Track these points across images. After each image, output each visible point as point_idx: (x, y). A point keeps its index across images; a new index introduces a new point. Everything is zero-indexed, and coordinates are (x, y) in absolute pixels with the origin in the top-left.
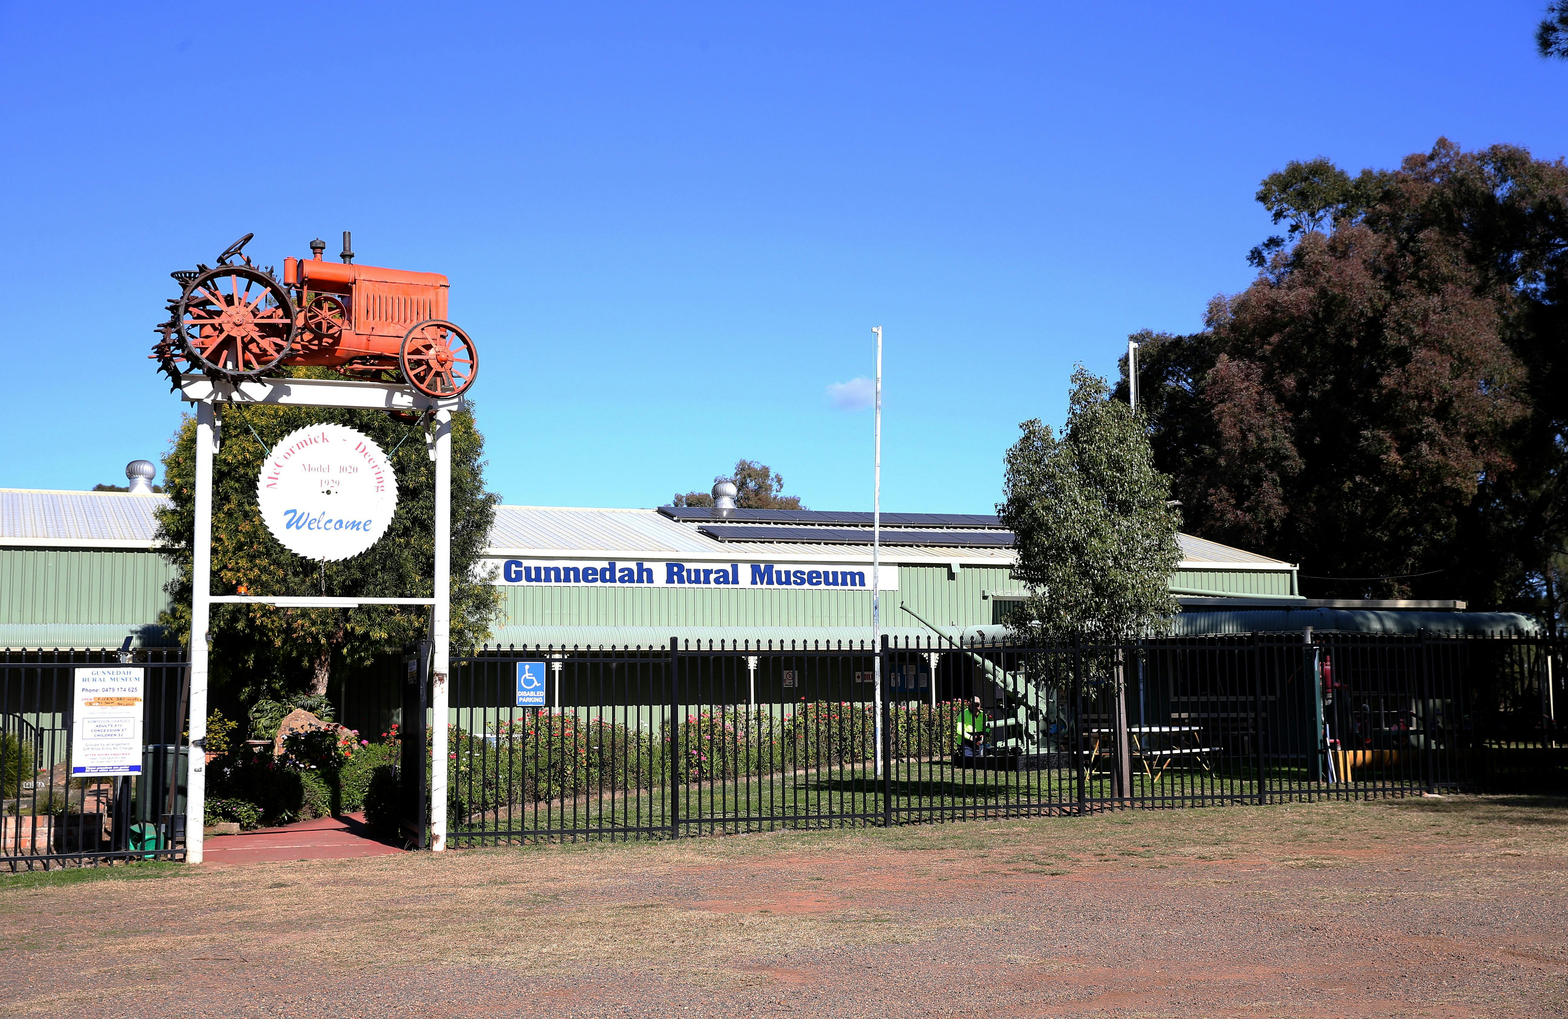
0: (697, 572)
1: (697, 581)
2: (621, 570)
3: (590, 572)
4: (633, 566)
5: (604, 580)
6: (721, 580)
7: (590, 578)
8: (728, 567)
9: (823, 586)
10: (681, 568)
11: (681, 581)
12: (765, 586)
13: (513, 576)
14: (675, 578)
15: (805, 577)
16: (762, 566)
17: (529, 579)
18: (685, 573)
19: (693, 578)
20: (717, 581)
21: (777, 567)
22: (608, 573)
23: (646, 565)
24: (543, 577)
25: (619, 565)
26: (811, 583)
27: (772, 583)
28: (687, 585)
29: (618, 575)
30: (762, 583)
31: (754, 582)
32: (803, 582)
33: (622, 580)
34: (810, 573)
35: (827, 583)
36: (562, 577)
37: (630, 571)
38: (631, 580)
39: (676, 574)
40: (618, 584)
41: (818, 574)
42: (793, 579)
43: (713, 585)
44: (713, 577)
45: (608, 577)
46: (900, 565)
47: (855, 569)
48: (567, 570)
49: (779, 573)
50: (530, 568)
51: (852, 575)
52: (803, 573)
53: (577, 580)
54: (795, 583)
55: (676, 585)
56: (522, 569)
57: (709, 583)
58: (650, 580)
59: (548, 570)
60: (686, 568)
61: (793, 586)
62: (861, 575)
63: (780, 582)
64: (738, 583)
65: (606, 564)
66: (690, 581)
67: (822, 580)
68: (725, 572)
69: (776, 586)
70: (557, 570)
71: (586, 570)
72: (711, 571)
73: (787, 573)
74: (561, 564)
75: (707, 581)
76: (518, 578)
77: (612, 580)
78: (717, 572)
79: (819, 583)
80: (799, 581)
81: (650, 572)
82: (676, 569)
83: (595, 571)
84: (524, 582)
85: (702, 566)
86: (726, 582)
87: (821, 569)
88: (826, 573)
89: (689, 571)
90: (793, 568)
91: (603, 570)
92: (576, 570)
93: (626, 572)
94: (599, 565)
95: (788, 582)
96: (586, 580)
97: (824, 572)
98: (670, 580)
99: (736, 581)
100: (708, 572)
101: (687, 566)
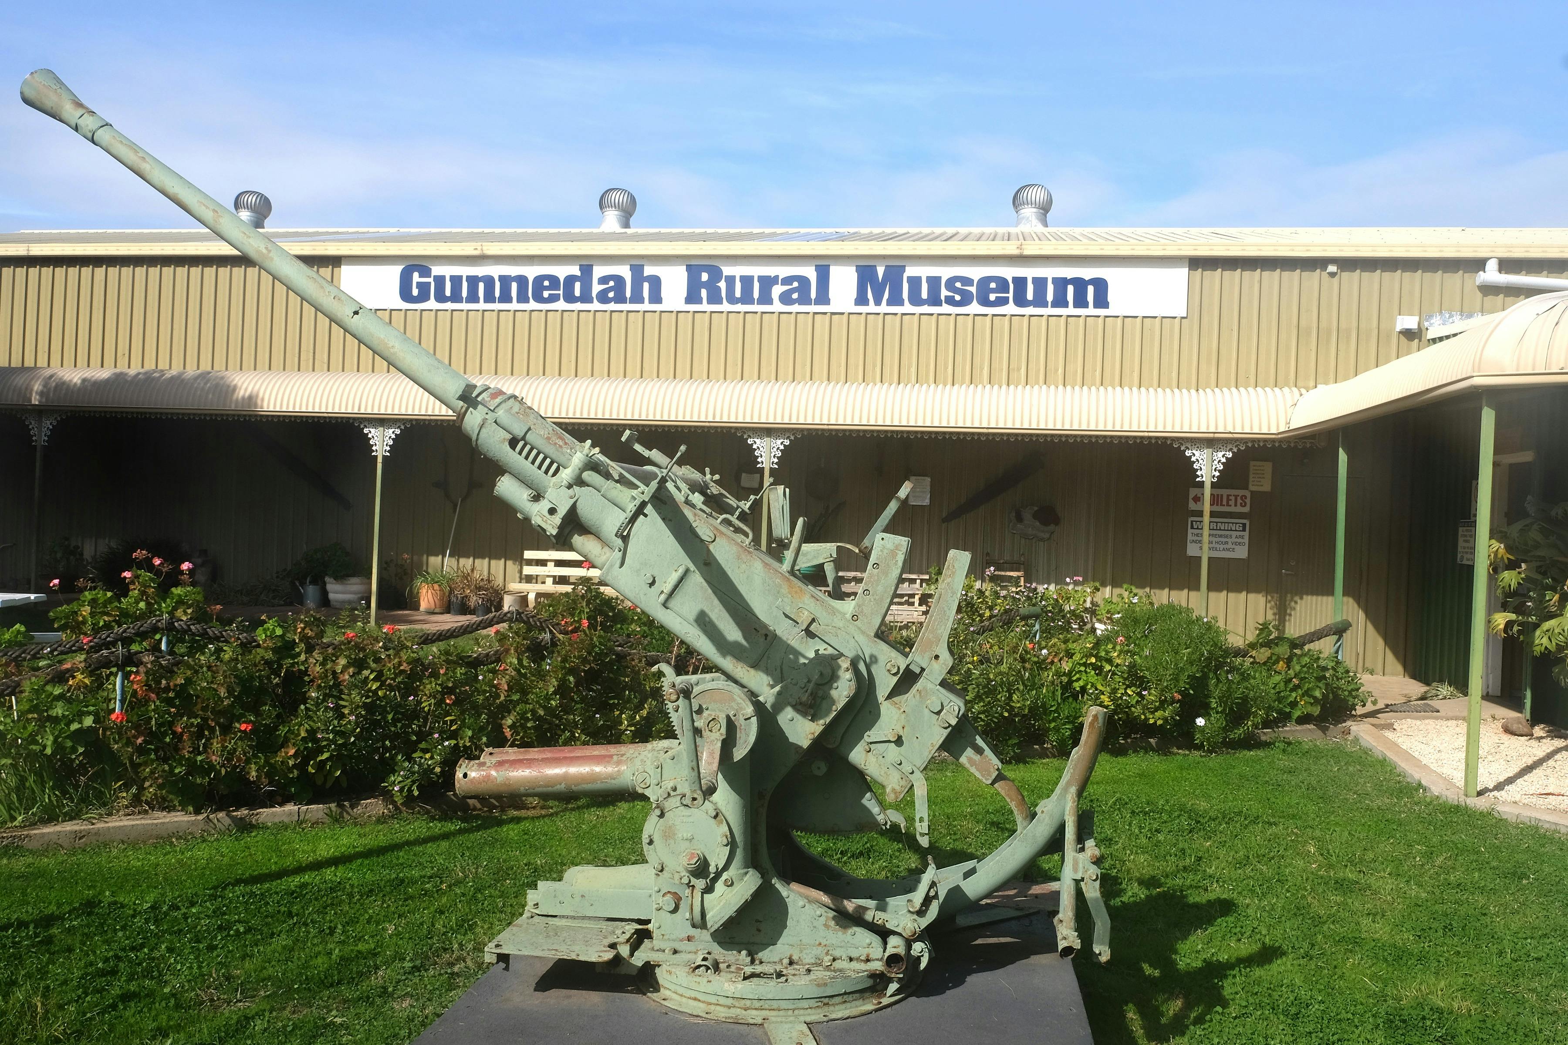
0: (747, 281)
1: (747, 298)
2: (603, 280)
3: (546, 283)
4: (625, 271)
5: (570, 298)
6: (795, 296)
7: (546, 294)
8: (810, 272)
9: (1011, 308)
10: (716, 274)
11: (715, 298)
12: (884, 308)
13: (415, 292)
14: (704, 293)
15: (973, 289)
16: (881, 271)
17: (441, 298)
18: (722, 285)
19: (738, 294)
20: (785, 298)
21: (911, 271)
22: (578, 285)
23: (649, 271)
24: (465, 294)
25: (599, 271)
26: (985, 302)
27: (901, 303)
28: (726, 306)
29: (596, 288)
30: (878, 302)
31: (861, 300)
32: (966, 300)
33: (603, 297)
34: (984, 282)
35: (1020, 301)
36: (497, 294)
37: (619, 280)
38: (620, 298)
39: (705, 285)
40: (596, 305)
41: (1003, 284)
42: (944, 293)
43: (777, 306)
44: (777, 290)
45: (577, 293)
46: (1196, 263)
47: (1087, 273)
48: (505, 281)
49: (915, 282)
50: (443, 277)
51: (1080, 285)
52: (967, 281)
53: (523, 298)
54: (950, 301)
55: (705, 306)
56: (431, 280)
57: (770, 302)
58: (656, 297)
59: (473, 281)
60: (725, 274)
61: (946, 308)
62: (1101, 285)
63: (916, 300)
64: (827, 302)
65: (575, 270)
66: (732, 300)
67: (1011, 295)
68: (804, 281)
69: (908, 308)
70: (489, 281)
71: (539, 280)
72: (774, 280)
73: (934, 282)
74: (495, 271)
75: (765, 298)
76: (423, 296)
77: (586, 298)
78: (788, 280)
79: (1003, 302)
80: (958, 298)
81: (656, 282)
82: (705, 277)
83: (554, 280)
84: (432, 304)
85: (756, 271)
86: (805, 299)
87: (1009, 273)
88: (1020, 283)
89: (730, 280)
90: (945, 273)
91: (570, 280)
92: (522, 281)
93: (612, 283)
94: (561, 272)
95: (934, 300)
96: (539, 298)
97: (1015, 279)
98: (692, 297)
99: (823, 298)
100: (767, 283)
101: (727, 271)
